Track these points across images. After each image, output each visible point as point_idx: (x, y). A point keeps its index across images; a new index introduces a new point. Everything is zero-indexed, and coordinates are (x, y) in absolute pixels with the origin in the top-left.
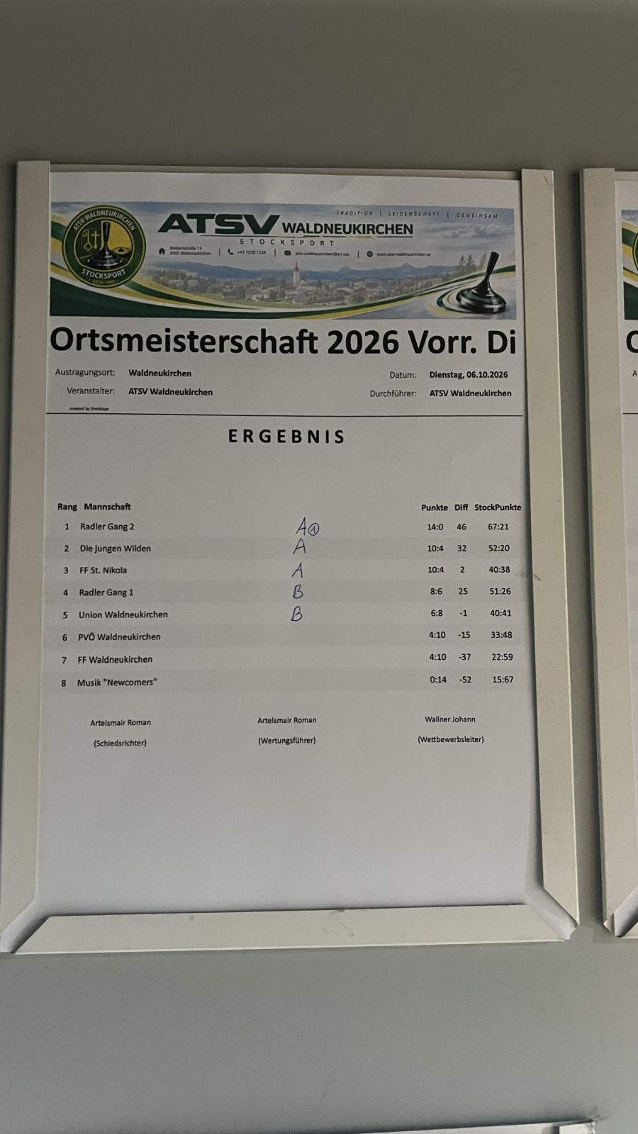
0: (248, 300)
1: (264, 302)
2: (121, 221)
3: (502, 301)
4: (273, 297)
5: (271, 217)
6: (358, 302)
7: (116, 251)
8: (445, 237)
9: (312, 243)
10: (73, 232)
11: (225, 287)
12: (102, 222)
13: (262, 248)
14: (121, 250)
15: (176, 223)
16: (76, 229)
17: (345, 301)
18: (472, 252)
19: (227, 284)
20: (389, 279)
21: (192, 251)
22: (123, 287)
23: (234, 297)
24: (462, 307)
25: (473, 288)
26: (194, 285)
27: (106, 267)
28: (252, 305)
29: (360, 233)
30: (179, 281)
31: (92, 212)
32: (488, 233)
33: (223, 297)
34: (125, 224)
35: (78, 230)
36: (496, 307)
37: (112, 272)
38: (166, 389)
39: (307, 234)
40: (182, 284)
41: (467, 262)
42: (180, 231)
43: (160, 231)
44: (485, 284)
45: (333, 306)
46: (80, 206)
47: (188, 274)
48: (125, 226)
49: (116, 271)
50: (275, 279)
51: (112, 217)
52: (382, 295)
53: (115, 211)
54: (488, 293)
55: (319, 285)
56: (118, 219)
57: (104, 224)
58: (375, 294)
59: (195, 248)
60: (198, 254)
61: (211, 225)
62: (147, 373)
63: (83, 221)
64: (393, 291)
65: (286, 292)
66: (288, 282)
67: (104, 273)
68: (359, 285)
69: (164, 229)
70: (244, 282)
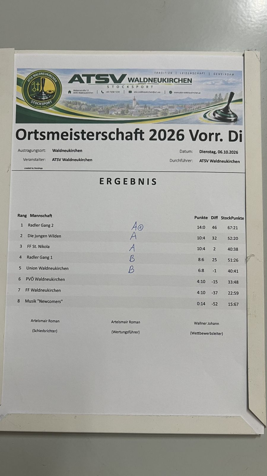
0: (110, 114)
1: (118, 115)
2: (50, 78)
3: (235, 116)
4: (123, 113)
5: (123, 75)
6: (164, 115)
7: (48, 92)
8: (208, 85)
9: (142, 87)
10: (27, 83)
11: (100, 109)
12: (41, 78)
13: (118, 90)
14: (50, 91)
15: (77, 79)
16: (29, 81)
17: (158, 115)
18: (221, 92)
19: (100, 107)
20: (180, 105)
21: (84, 92)
22: (50, 109)
23: (104, 113)
24: (216, 118)
25: (222, 109)
26: (84, 108)
27: (43, 99)
28: (113, 117)
29: (166, 82)
30: (77, 106)
31: (36, 73)
32: (229, 83)
33: (98, 113)
34: (52, 79)
35: (30, 82)
36: (233, 119)
37: (45, 102)
38: (70, 158)
39: (140, 83)
40: (79, 107)
41: (219, 97)
42: (79, 82)
43: (69, 82)
44: (227, 108)
45: (152, 117)
46: (30, 70)
47: (82, 103)
48: (52, 80)
49: (47, 102)
50: (124, 104)
51: (46, 76)
52: (176, 112)
53: (47, 73)
54: (229, 112)
55: (146, 107)
56: (49, 77)
57: (42, 79)
58: (173, 111)
59: (85, 91)
60: (87, 93)
61: (93, 79)
62: (61, 151)
63: (32, 78)
64: (182, 110)
65: (129, 110)
66: (130, 106)
67: (42, 102)
68: (165, 107)
69: (71, 82)
70: (109, 106)
